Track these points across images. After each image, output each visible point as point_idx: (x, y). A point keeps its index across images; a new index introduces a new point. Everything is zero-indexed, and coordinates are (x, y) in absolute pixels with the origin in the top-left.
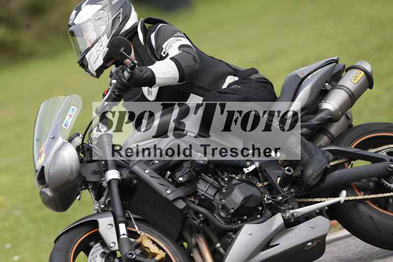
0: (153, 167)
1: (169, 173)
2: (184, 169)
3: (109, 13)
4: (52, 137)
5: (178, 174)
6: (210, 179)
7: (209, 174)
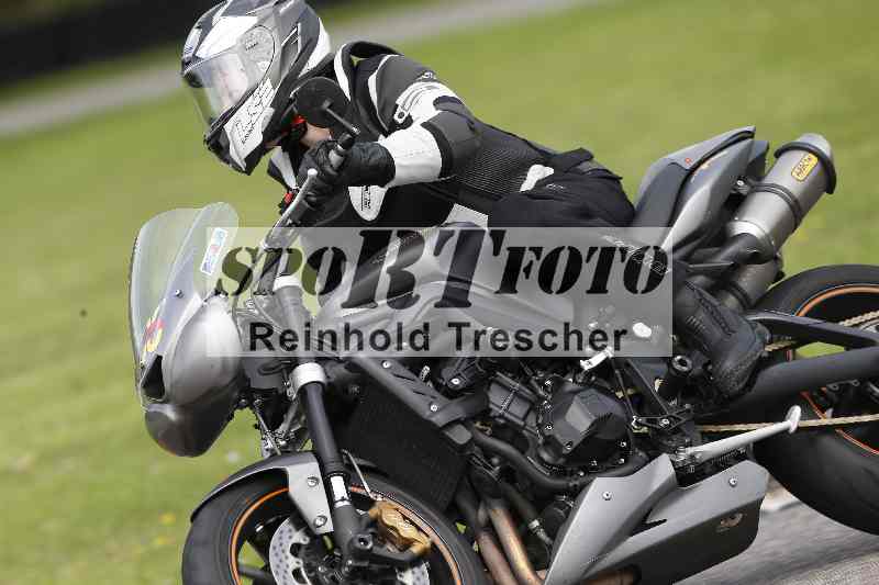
1: (427, 369)
3: (274, 34)
4: (177, 293)
5: (446, 372)
6: (513, 383)
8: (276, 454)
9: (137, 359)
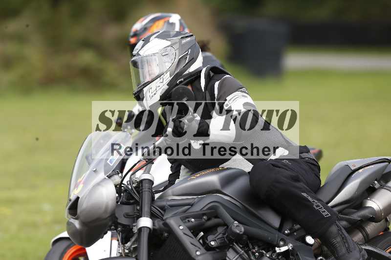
0: (189, 224)
1: (202, 234)
2: (217, 234)
3: (176, 51)
4: (94, 170)
5: (210, 237)
6: (241, 250)
7: (241, 244)
8: (122, 256)
9: (69, 195)
